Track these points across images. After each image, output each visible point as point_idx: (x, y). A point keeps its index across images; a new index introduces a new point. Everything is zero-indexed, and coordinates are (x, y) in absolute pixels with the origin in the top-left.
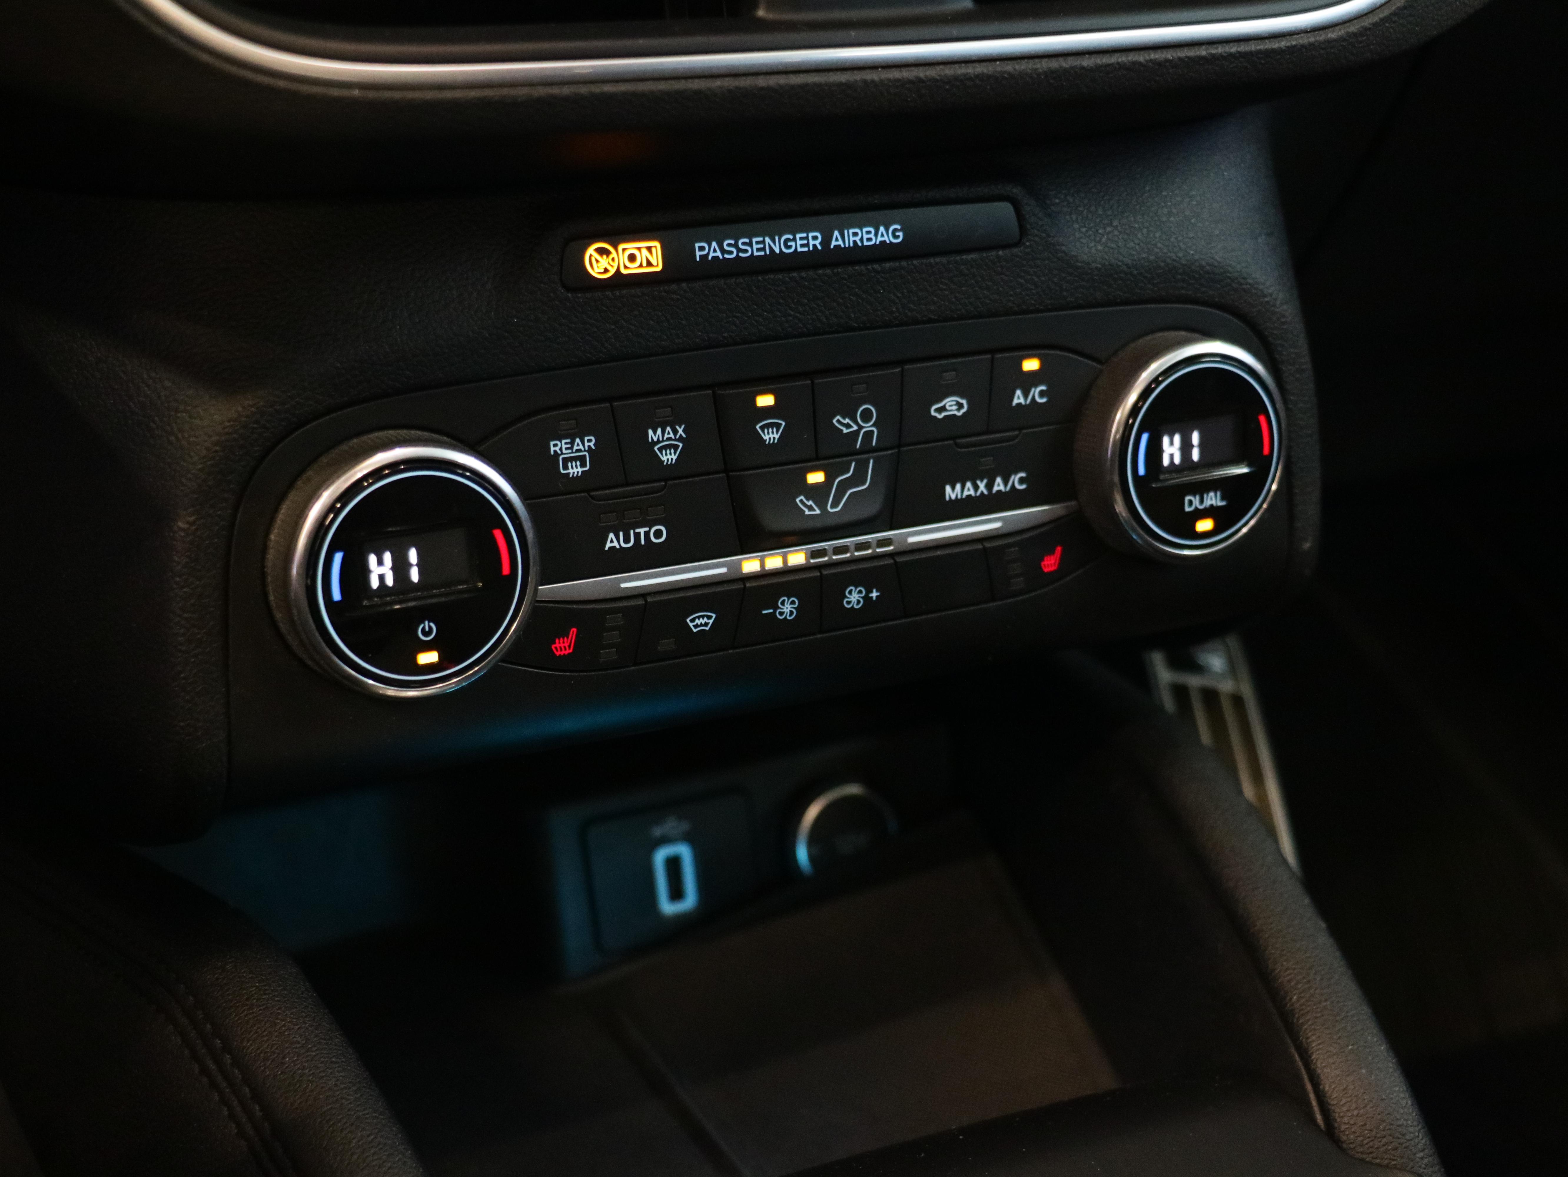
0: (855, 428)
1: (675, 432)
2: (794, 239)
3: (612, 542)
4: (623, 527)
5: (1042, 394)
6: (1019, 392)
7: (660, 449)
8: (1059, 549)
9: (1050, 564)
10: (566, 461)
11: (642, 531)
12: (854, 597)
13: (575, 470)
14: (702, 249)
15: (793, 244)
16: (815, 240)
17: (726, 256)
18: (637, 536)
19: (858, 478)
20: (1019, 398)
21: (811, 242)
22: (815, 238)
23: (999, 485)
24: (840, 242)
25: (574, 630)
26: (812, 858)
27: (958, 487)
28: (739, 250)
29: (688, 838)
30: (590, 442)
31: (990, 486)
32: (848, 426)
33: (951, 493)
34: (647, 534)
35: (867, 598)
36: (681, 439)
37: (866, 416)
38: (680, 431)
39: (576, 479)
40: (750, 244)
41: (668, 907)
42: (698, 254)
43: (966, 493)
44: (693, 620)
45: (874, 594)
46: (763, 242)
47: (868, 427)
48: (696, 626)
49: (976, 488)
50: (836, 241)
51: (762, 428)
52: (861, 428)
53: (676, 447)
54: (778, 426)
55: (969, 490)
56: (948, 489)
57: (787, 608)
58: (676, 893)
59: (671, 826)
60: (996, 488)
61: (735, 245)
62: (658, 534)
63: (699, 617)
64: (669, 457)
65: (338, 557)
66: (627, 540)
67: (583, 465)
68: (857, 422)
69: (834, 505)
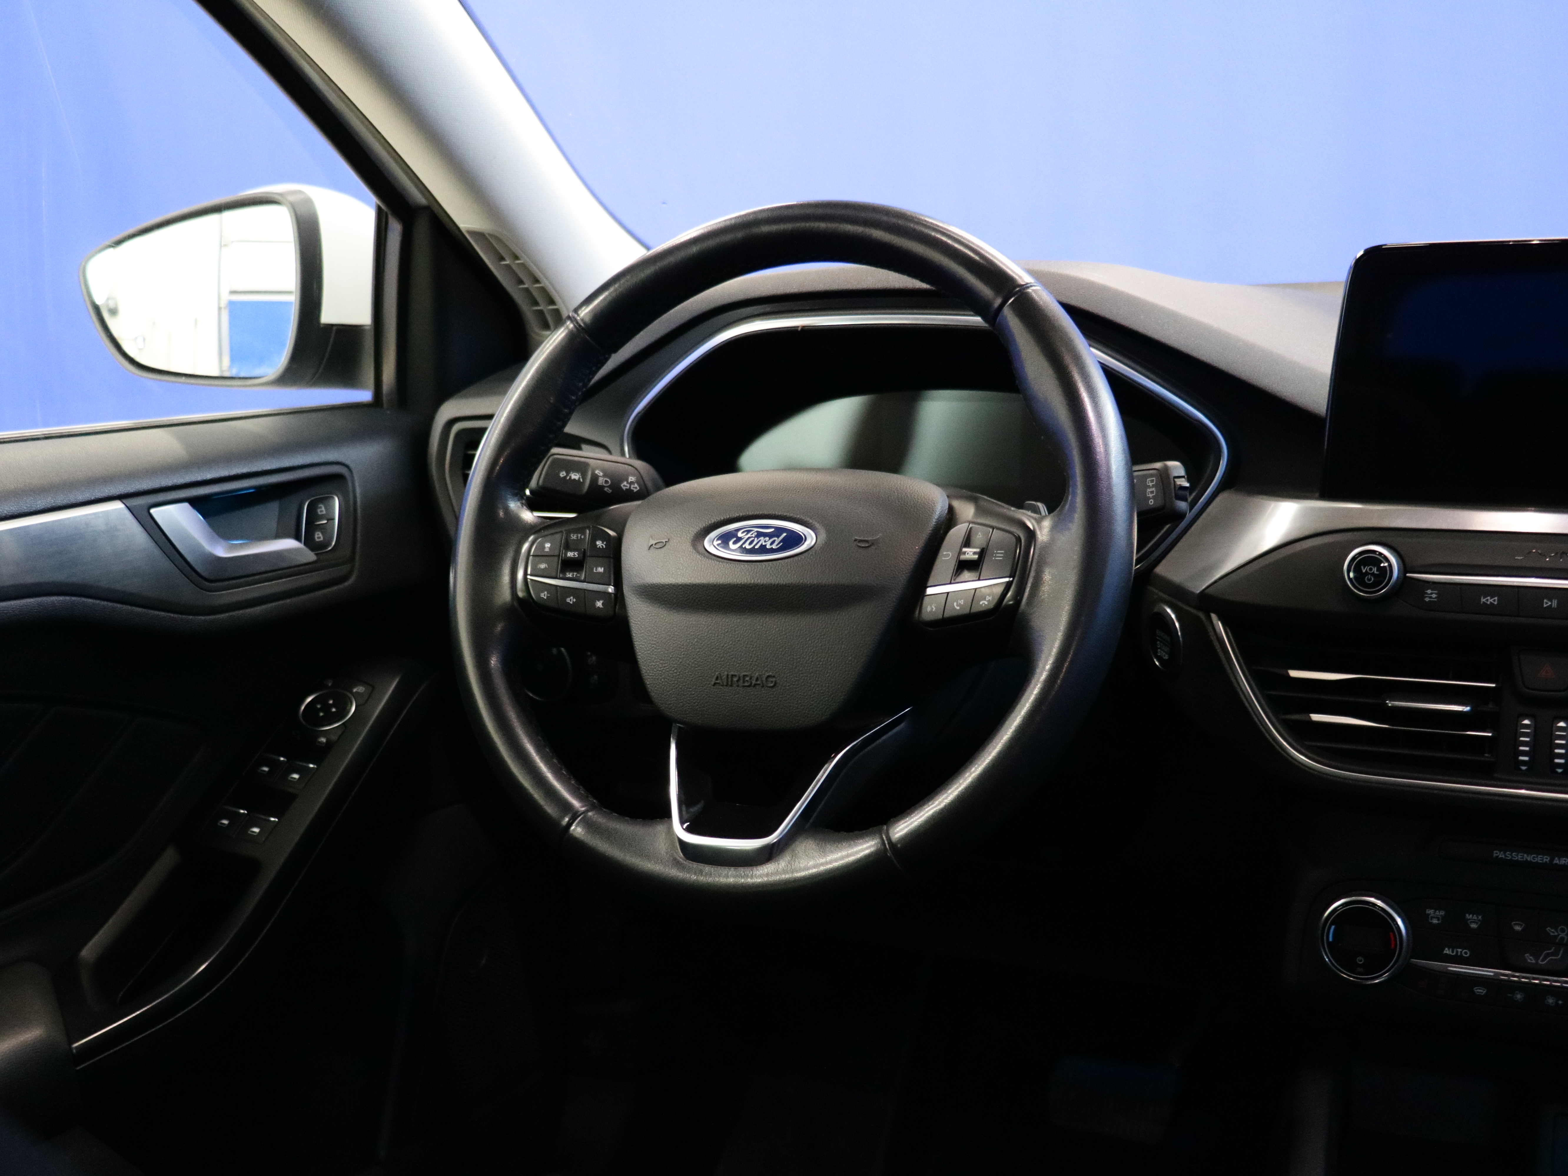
0: (1556, 934)
1: (1477, 917)
2: (1537, 857)
3: (1447, 951)
4: (1452, 947)
7: (1471, 922)
10: (1432, 918)
11: (1459, 950)
12: (1552, 1001)
13: (1435, 921)
14: (1497, 853)
15: (1536, 859)
16: (1547, 859)
17: (1507, 858)
18: (1457, 952)
19: (1553, 953)
21: (1545, 860)
22: (1547, 858)
24: (1558, 862)
25: (1426, 979)
28: (1512, 857)
30: (1442, 913)
32: (1553, 932)
34: (1461, 952)
35: (1557, 1003)
36: (1479, 920)
37: (1563, 931)
38: (1480, 917)
39: (1433, 925)
40: (1517, 856)
42: (1495, 855)
44: (1477, 989)
45: (1560, 1002)
46: (1524, 856)
47: (1563, 935)
48: (1478, 992)
50: (1556, 861)
51: (1515, 924)
52: (1559, 935)
53: (1477, 923)
54: (1521, 925)
57: (1519, 998)
61: (1511, 855)
62: (1466, 953)
63: (1480, 989)
64: (1474, 926)
65: (1333, 927)
66: (1453, 952)
67: (1438, 920)
68: (1557, 932)
69: (1542, 961)
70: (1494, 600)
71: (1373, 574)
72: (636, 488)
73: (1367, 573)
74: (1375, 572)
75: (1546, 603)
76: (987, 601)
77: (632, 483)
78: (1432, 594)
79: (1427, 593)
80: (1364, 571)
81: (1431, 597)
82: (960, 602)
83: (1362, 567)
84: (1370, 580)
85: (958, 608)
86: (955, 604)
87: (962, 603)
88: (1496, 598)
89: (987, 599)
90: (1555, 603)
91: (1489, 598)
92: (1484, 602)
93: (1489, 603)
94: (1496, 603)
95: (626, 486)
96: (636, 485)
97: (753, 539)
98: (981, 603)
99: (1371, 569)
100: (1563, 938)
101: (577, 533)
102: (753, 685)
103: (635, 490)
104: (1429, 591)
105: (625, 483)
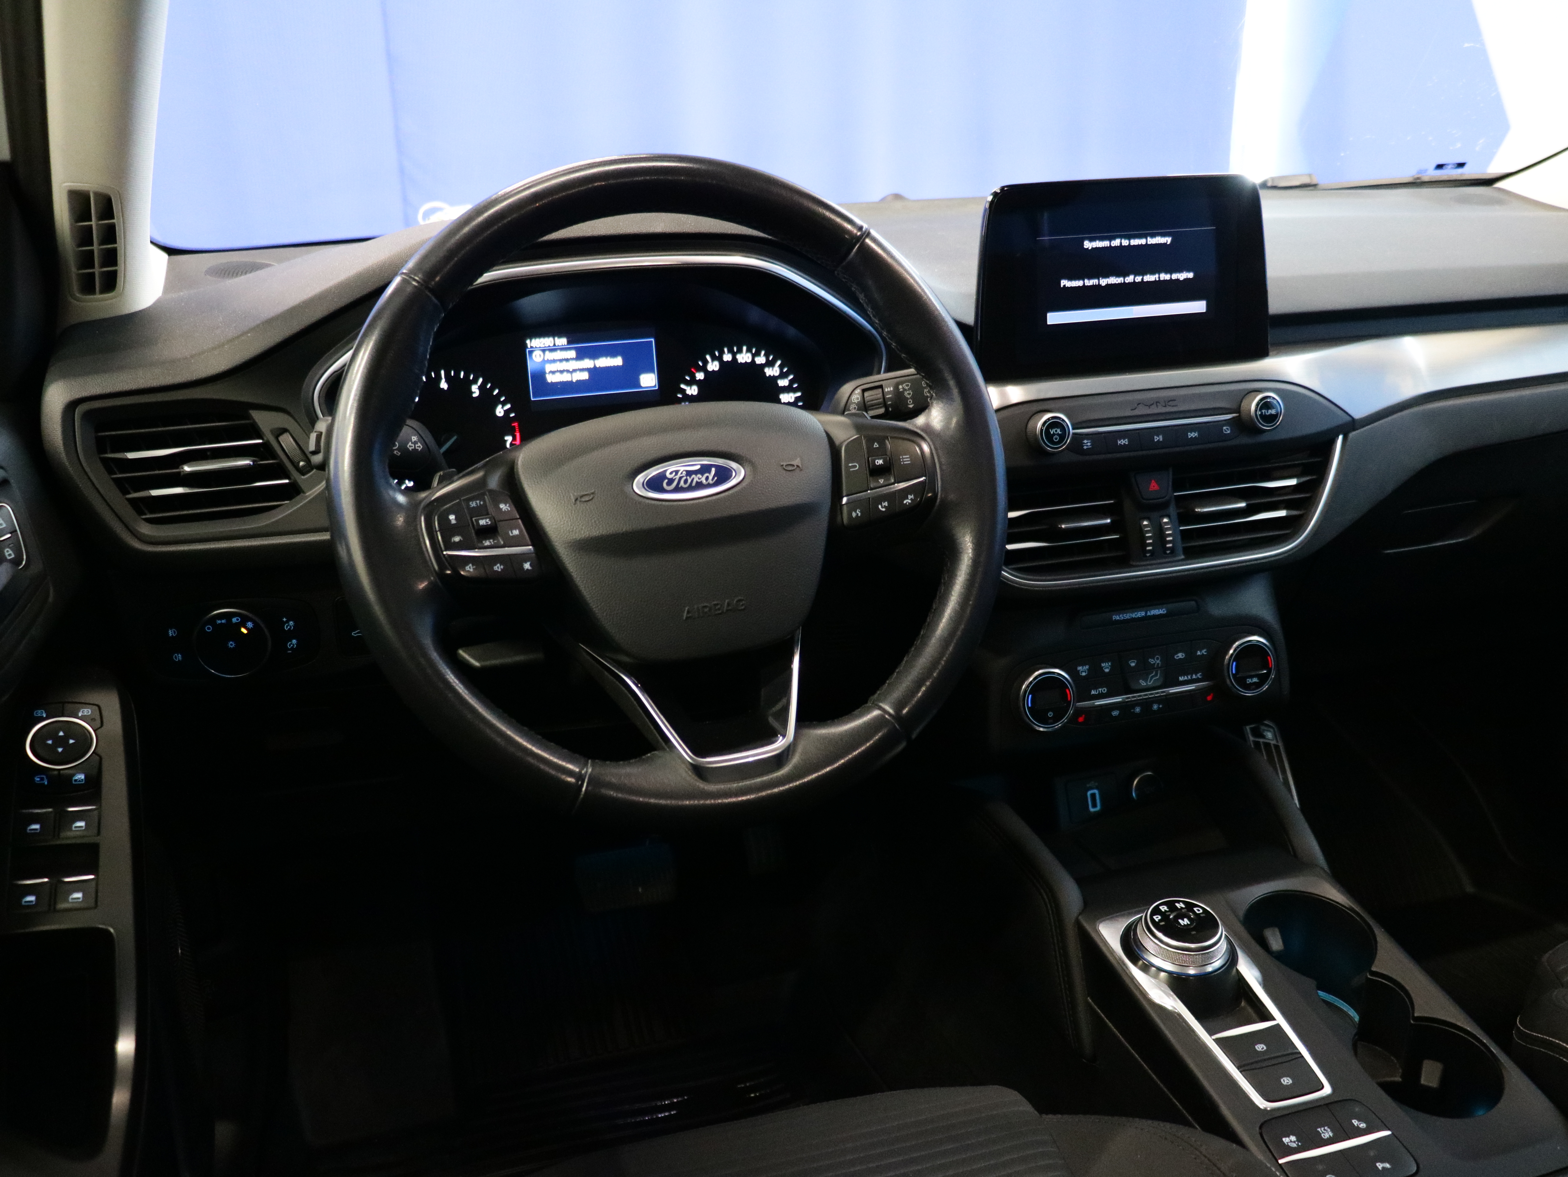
0: (1154, 662)
1: (1108, 664)
2: (1138, 613)
3: (1093, 692)
4: (1096, 688)
5: (1205, 652)
6: (1199, 652)
7: (1106, 668)
8: (1212, 694)
9: (1209, 698)
10: (1082, 672)
11: (1100, 690)
12: (1155, 707)
13: (1084, 674)
15: (1138, 615)
16: (1143, 614)
17: (1121, 619)
18: (1099, 691)
19: (1156, 675)
20: (1199, 653)
23: (1194, 677)
25: (1084, 715)
26: (1137, 795)
27: (1183, 677)
28: (1124, 617)
29: (1097, 788)
30: (1087, 667)
31: (1191, 677)
32: (1152, 661)
33: (1181, 679)
34: (1101, 691)
35: (1159, 707)
36: (1110, 666)
37: (1158, 659)
38: (1110, 664)
39: (1084, 676)
40: (1126, 616)
41: (1092, 810)
42: (1114, 619)
43: (1185, 679)
44: (1113, 713)
45: (1161, 706)
46: (1130, 615)
47: (1158, 661)
48: (1114, 715)
49: (1188, 677)
50: (1149, 614)
51: (1131, 662)
52: (1156, 662)
53: (1108, 668)
54: (1134, 662)
55: (1186, 678)
56: (1180, 678)
57: (1138, 710)
58: (1094, 806)
59: (1092, 784)
60: (1193, 678)
61: (1123, 616)
62: (1104, 690)
63: (1115, 712)
64: (1107, 670)
65: (1030, 696)
66: (1096, 692)
67: (1086, 673)
68: (1154, 660)
69: (1150, 682)
70: (1126, 442)
71: (1058, 434)
72: (420, 447)
73: (1054, 434)
74: (1059, 433)
75: (1156, 439)
76: (910, 500)
77: (415, 443)
78: (1087, 443)
79: (1084, 443)
80: (1052, 433)
81: (1087, 446)
82: (885, 504)
83: (1050, 430)
84: (1056, 439)
85: (884, 510)
86: (880, 507)
87: (887, 505)
88: (1127, 440)
89: (909, 498)
90: (1161, 438)
91: (1122, 440)
92: (1120, 444)
93: (1123, 444)
94: (1127, 443)
95: (412, 446)
96: (419, 444)
97: (685, 478)
98: (905, 502)
99: (1056, 431)
100: (1158, 664)
101: (477, 500)
102: (725, 611)
103: (420, 449)
104: (1085, 441)
105: (410, 444)
